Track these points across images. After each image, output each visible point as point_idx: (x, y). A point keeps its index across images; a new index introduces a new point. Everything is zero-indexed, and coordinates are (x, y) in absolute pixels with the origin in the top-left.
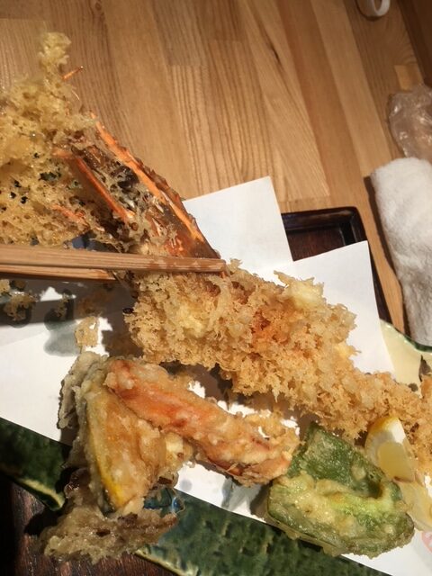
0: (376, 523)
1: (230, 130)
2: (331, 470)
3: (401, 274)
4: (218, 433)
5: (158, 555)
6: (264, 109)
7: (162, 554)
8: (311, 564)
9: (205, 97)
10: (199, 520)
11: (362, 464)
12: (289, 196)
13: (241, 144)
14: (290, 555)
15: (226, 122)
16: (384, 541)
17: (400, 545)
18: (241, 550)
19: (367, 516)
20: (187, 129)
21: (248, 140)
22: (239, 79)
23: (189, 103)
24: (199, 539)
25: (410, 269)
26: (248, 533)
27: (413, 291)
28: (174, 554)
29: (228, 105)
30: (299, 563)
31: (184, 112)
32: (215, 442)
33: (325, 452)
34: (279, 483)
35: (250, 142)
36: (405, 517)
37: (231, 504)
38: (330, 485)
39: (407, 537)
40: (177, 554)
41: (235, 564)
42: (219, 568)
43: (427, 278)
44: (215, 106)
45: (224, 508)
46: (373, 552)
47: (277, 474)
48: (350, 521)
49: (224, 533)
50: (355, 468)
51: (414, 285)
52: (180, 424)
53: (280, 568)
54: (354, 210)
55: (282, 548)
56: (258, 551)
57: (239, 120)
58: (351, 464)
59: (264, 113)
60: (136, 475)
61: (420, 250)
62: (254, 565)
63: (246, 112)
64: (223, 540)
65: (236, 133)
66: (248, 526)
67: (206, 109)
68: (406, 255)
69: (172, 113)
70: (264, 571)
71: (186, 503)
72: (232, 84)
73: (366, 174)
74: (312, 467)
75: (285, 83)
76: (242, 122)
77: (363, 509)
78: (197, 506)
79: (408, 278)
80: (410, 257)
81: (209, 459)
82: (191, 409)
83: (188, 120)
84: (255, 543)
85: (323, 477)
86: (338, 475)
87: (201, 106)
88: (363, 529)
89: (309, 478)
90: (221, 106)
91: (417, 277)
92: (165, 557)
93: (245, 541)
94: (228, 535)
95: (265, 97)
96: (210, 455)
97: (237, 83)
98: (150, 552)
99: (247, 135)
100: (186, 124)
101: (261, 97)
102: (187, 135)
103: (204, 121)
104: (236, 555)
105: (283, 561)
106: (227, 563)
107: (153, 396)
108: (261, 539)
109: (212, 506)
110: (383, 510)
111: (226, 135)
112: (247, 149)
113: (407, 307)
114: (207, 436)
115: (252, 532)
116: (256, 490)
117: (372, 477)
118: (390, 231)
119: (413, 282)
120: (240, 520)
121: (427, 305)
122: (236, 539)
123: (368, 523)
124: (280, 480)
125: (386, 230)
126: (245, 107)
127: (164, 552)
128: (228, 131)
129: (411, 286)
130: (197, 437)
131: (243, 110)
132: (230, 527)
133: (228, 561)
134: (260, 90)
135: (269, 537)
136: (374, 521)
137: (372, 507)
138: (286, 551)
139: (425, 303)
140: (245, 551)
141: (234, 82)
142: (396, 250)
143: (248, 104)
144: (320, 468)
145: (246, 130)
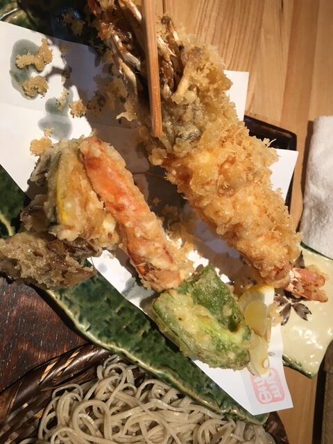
0: (224, 348)
1: (229, 41)
2: (209, 302)
3: (307, 199)
4: (143, 229)
5: (65, 304)
6: (258, 38)
7: (69, 304)
8: (169, 356)
9: (220, 8)
10: (103, 295)
11: (232, 306)
12: (252, 109)
13: (232, 55)
14: (157, 344)
15: (228, 34)
16: (224, 361)
17: (235, 369)
18: (124, 327)
19: (220, 340)
20: (198, 25)
21: (238, 54)
22: (249, 8)
23: (207, 7)
24: (98, 307)
25: (315, 197)
26: (133, 319)
27: (311, 214)
28: (77, 308)
29: (234, 22)
30: (161, 352)
31: (201, 12)
32: (138, 235)
33: (210, 287)
34: (169, 293)
35: (240, 57)
36: (246, 352)
37: (129, 294)
38: (204, 311)
39: (241, 365)
40: (79, 309)
41: (117, 333)
42: (104, 331)
43: (324, 207)
44: (224, 19)
45: (124, 296)
46: (214, 364)
47: (170, 285)
48: (207, 338)
49: (117, 311)
50: (225, 307)
51: (313, 210)
52: (120, 208)
53: (147, 349)
54: (294, 136)
55: (153, 338)
56: (137, 332)
57: (238, 37)
58: (225, 304)
59: (257, 40)
60: (79, 216)
61: (328, 186)
62: (130, 340)
63: (245, 33)
64: (114, 315)
65: (232, 45)
66: (135, 313)
67: (217, 18)
68: (317, 186)
69: (191, 9)
70: (135, 346)
71: (98, 279)
72: (243, 10)
73: (312, 119)
74: (196, 294)
75: (281, 26)
76: (239, 39)
77: (219, 335)
78: (106, 285)
79: (311, 204)
80: (318, 188)
81: (128, 250)
82: (132, 198)
83: (201, 19)
84: (136, 326)
85: (200, 303)
86: (212, 307)
87: (214, 14)
88: (213, 348)
89: (191, 300)
90: (228, 21)
91: (318, 204)
92: (70, 307)
93: (129, 322)
94: (119, 313)
95: (263, 30)
96: (130, 246)
97: (246, 10)
98: (61, 299)
99: (239, 50)
100: (198, 22)
101: (260, 28)
102: (197, 30)
103: (212, 25)
104: (120, 328)
105: (150, 346)
106: (111, 331)
107: (110, 173)
108: (141, 326)
109: (115, 290)
110: (233, 341)
111: (224, 43)
112: (235, 60)
113: (302, 224)
114: (134, 228)
115: (136, 319)
116: (150, 293)
117: (235, 318)
118: (312, 165)
119: (314, 207)
120: (132, 307)
121: (317, 226)
122: (123, 318)
123: (218, 346)
124: (170, 291)
125: (309, 163)
126: (246, 29)
127: (71, 304)
128: (226, 42)
129: (311, 210)
130: (128, 224)
131: (243, 30)
132: (123, 309)
133: (113, 330)
134: (261, 23)
135: (147, 327)
136: (223, 346)
137: (226, 336)
138: (155, 341)
139: (315, 225)
140: (127, 328)
141: (245, 8)
142: (311, 179)
143: (248, 29)
144: (201, 297)
145: (240, 46)
